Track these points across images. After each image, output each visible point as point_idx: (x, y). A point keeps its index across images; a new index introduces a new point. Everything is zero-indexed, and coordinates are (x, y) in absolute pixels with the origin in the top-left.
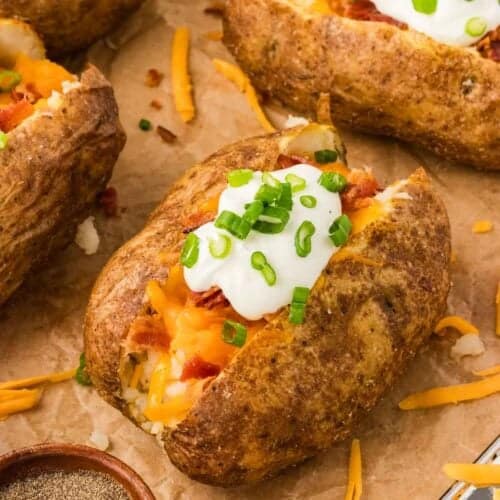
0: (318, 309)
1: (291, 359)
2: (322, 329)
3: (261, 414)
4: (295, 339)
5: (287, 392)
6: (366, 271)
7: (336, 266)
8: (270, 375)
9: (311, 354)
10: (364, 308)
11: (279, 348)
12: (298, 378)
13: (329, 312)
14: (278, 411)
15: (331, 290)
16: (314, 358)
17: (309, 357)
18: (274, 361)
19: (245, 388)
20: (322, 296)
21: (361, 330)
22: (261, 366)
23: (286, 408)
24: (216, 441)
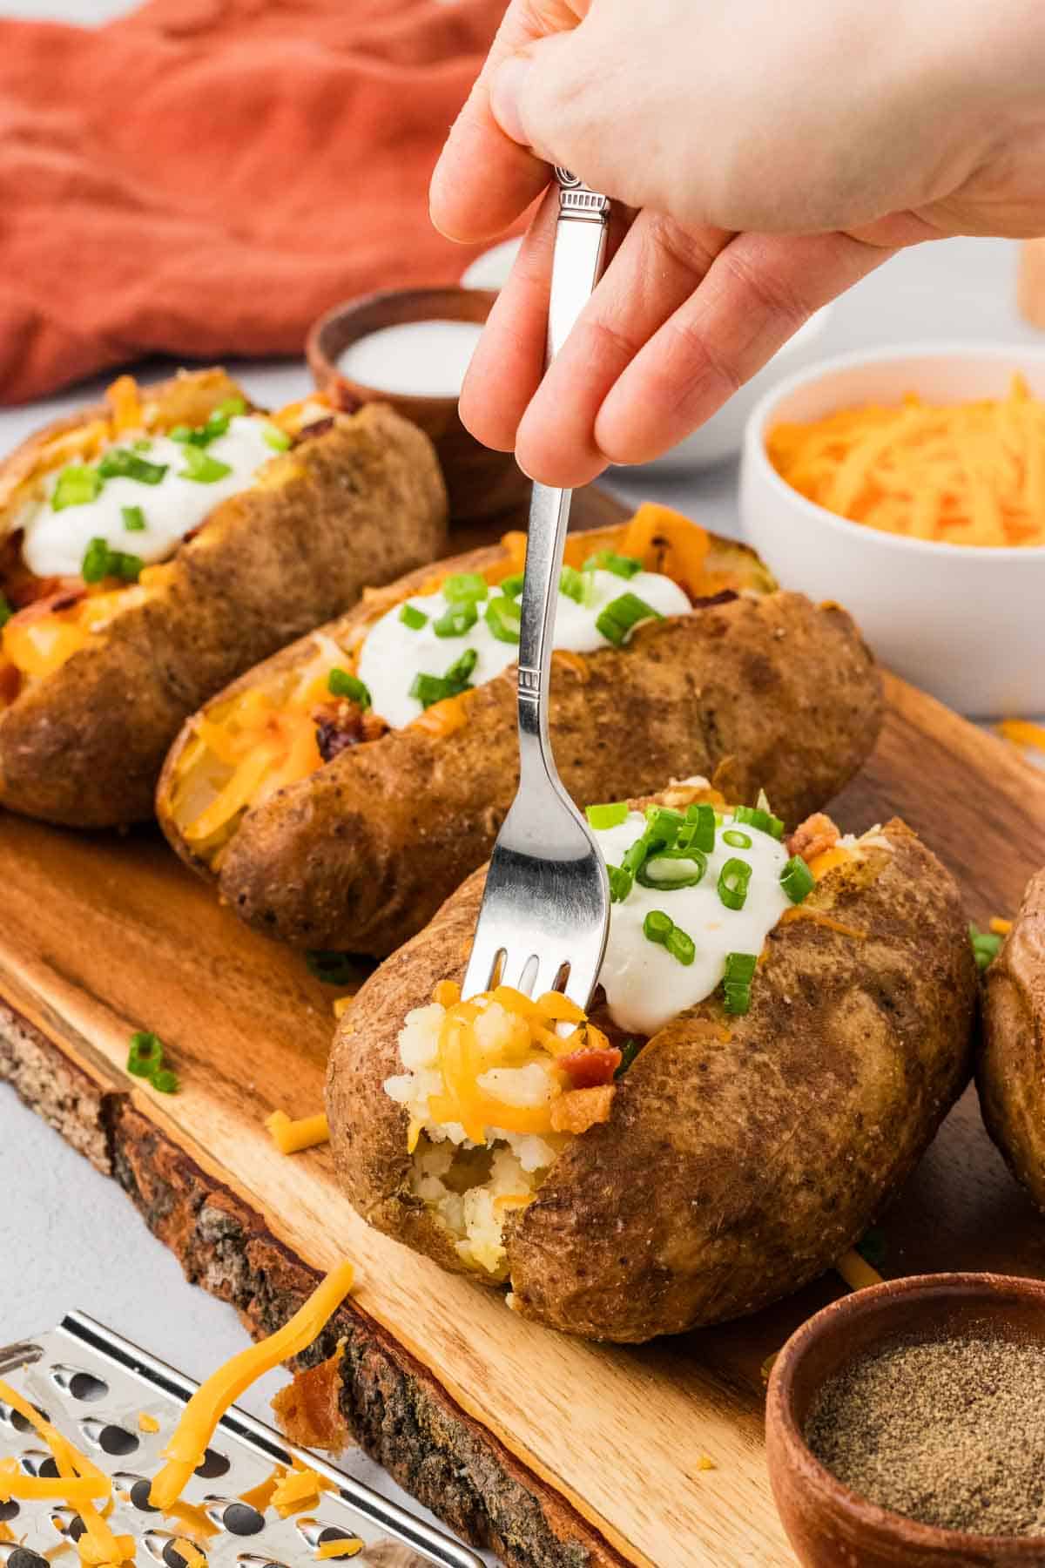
0: (767, 994)
1: (734, 1069)
2: (778, 1027)
3: (693, 1155)
4: (734, 1037)
5: (734, 1122)
6: (839, 941)
7: (787, 930)
8: (701, 1089)
9: (766, 1065)
10: (847, 1001)
11: (709, 1048)
12: (749, 1099)
13: (788, 1000)
14: (724, 1153)
15: (784, 965)
16: (773, 1072)
17: (765, 1070)
18: (703, 1068)
19: (659, 1109)
20: (771, 975)
21: (849, 1034)
22: (683, 1076)
23: (737, 1149)
24: (614, 1208)
